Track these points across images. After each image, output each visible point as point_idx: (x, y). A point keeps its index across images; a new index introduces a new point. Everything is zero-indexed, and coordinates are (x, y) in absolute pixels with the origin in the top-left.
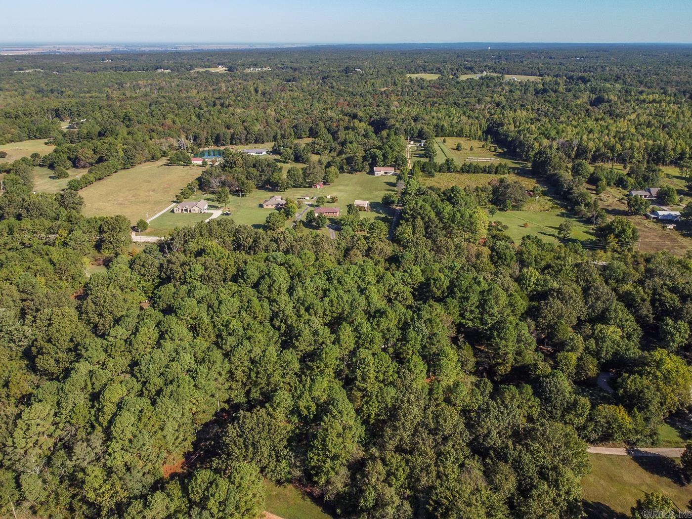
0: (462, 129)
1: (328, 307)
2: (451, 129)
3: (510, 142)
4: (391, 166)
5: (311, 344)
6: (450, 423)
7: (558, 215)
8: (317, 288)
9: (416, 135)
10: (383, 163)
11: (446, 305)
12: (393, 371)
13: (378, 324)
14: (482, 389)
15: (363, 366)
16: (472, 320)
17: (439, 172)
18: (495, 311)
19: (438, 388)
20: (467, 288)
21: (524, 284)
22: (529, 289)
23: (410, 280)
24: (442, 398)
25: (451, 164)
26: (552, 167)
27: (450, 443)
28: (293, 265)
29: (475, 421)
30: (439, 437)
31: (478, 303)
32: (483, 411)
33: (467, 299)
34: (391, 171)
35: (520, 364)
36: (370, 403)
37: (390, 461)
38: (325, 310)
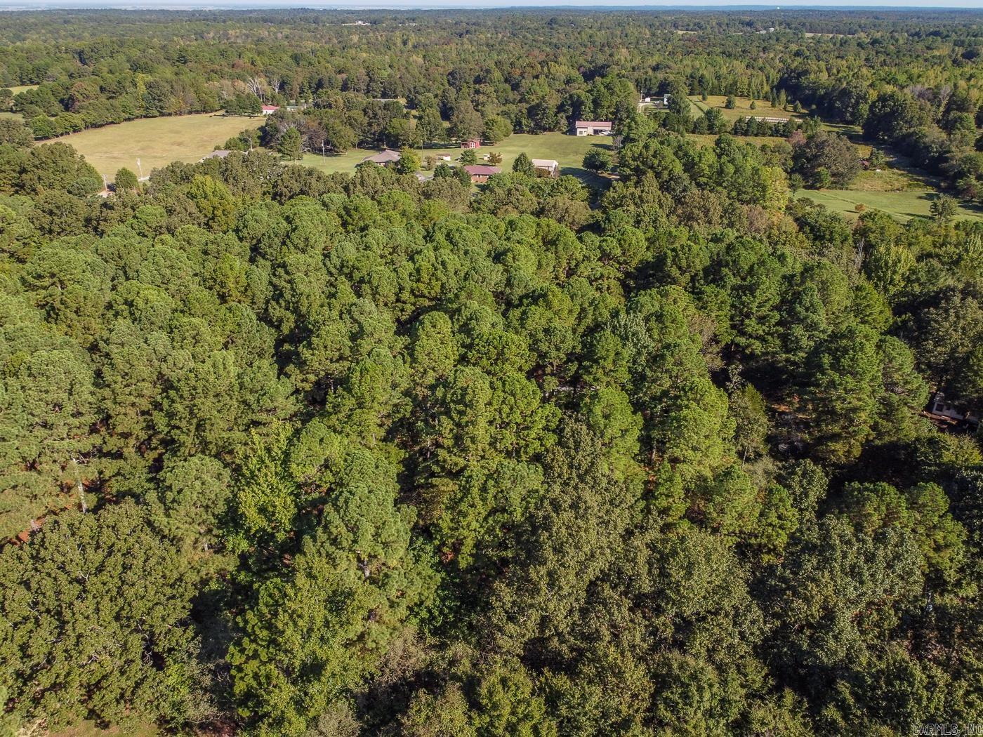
0: (735, 83)
1: (408, 284)
2: (716, 82)
3: (822, 97)
4: (606, 121)
5: (341, 358)
6: (702, 580)
7: (921, 198)
8: (395, 250)
9: (655, 90)
10: (592, 116)
11: (699, 299)
12: (546, 428)
13: (523, 318)
14: (798, 490)
15: (460, 407)
16: (762, 339)
17: (693, 132)
18: (821, 318)
19: (670, 480)
20: (752, 267)
21: (880, 279)
22: (892, 290)
23: (618, 252)
24: (680, 507)
25: (716, 117)
26: (906, 122)
27: (701, 642)
28: (356, 209)
29: (783, 579)
30: (665, 623)
31: (778, 300)
32: (810, 548)
33: (752, 289)
34: (606, 127)
35: (887, 438)
36: (463, 507)
37: (491, 694)
38: (401, 289)
